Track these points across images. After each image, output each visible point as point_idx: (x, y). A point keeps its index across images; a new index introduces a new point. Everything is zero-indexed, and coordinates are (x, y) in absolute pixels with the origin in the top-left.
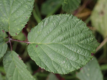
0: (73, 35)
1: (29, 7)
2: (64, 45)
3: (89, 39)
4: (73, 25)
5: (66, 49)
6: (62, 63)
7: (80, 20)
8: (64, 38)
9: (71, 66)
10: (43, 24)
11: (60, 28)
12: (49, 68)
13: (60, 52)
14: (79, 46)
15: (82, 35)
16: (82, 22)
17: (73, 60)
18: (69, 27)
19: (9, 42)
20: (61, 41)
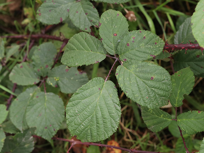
0: (97, 126)
1: (135, 98)
2: (92, 115)
3: (89, 138)
4: (106, 130)
5: (87, 116)
6: (77, 109)
7: (108, 137)
8: (97, 118)
9: (71, 116)
10: (116, 104)
11: (107, 118)
12: (76, 96)
13: (87, 110)
14: (86, 128)
15: (95, 134)
16: (106, 138)
17: (76, 119)
18: (105, 126)
19: (114, 57)
20: (96, 115)
